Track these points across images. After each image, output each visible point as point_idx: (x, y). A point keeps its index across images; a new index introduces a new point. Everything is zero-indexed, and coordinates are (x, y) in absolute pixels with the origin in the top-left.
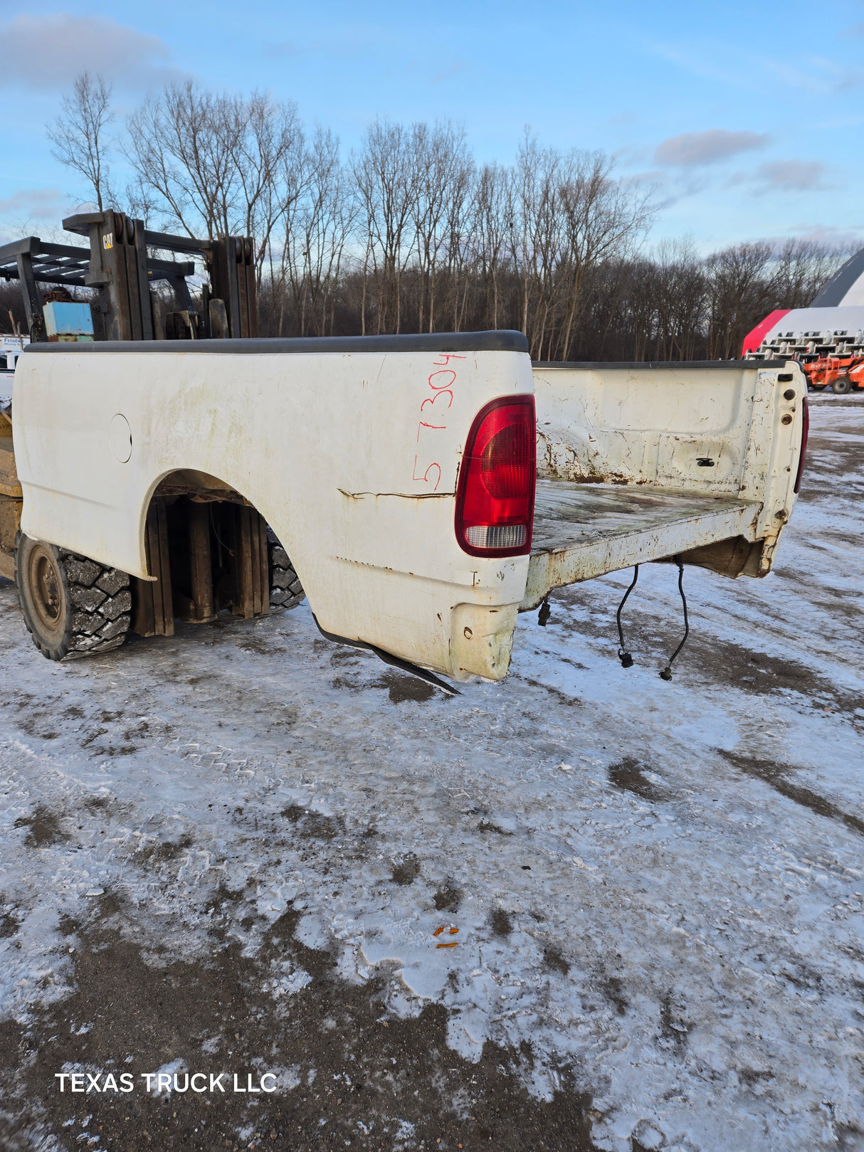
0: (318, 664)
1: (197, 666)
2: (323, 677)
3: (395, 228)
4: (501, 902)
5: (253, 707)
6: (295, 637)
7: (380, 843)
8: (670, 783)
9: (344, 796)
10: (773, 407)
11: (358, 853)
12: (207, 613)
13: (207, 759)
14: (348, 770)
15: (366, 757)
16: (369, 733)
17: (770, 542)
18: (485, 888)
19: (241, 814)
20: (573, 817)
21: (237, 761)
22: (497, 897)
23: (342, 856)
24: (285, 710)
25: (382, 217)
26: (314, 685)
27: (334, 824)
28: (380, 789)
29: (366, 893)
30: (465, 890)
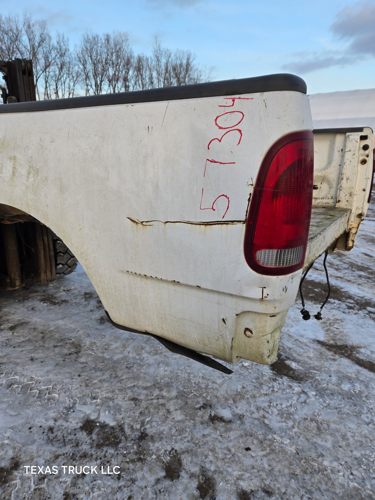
0: (89, 308)
1: (14, 317)
2: (93, 317)
3: (99, 82)
4: (242, 483)
5: (52, 344)
6: (72, 292)
7: (151, 444)
8: (303, 367)
9: (120, 406)
10: (357, 155)
11: (138, 456)
12: (18, 283)
13: (26, 388)
14: (119, 384)
15: (128, 373)
16: (127, 354)
17: (353, 231)
18: (227, 472)
19: (52, 433)
20: (262, 402)
21: (46, 387)
22: (238, 479)
23: (128, 460)
24: (73, 343)
25: (92, 76)
26: (88, 323)
27: (118, 432)
28: (142, 397)
29: (150, 493)
30: (216, 476)
